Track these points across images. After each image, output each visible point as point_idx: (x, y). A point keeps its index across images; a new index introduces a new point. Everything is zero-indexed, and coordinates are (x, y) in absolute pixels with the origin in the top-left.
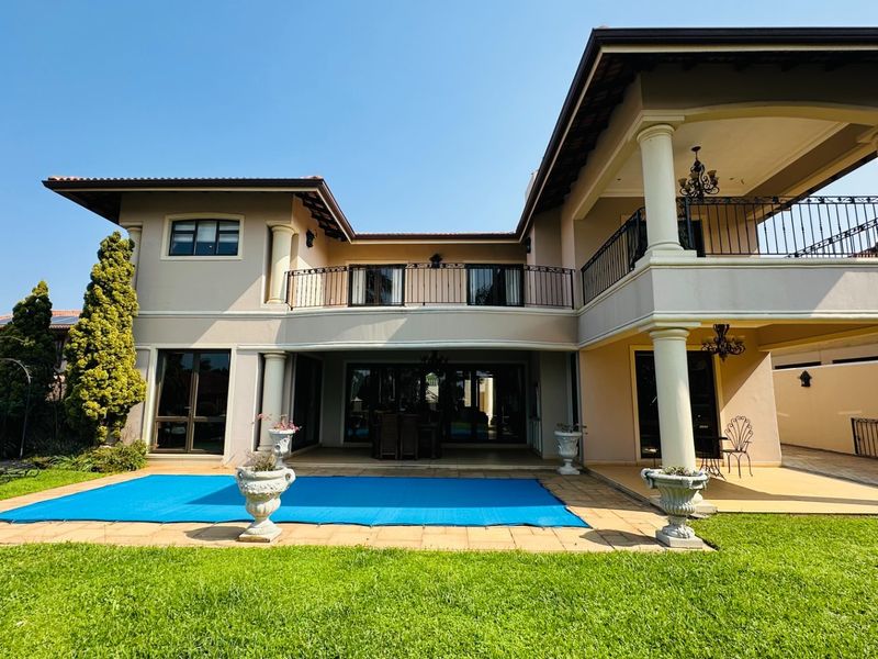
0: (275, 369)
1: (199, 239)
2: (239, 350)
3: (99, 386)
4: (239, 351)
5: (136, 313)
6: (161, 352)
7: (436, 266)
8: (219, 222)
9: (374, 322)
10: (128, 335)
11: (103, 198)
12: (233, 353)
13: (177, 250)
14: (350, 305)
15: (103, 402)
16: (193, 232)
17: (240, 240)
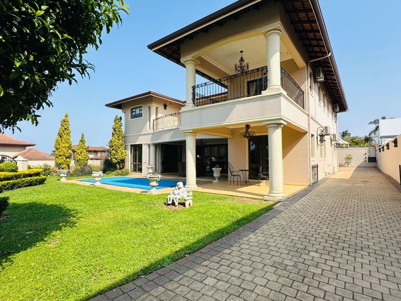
0: (152, 148)
1: (136, 113)
4: (144, 144)
6: (131, 146)
8: (139, 107)
9: (166, 133)
10: (121, 142)
11: (118, 105)
13: (133, 117)
15: (116, 159)
16: (135, 111)
17: (143, 112)
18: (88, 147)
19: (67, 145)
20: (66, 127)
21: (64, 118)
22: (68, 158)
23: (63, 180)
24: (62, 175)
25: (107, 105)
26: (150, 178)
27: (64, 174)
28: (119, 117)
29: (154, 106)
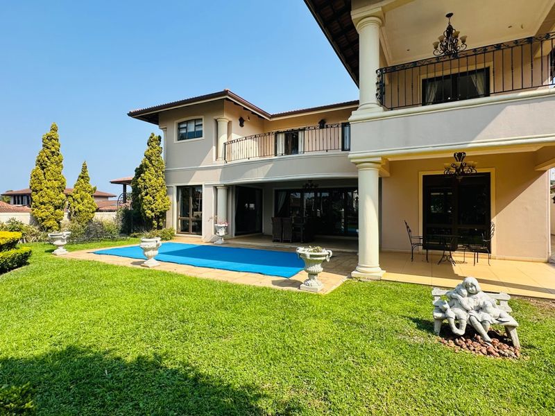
0: (222, 193)
1: (188, 131)
2: (205, 185)
3: (150, 204)
5: (164, 170)
6: (178, 187)
7: (322, 127)
8: (195, 120)
9: (257, 167)
10: (161, 180)
11: (151, 116)
12: (203, 187)
13: (181, 137)
14: (276, 155)
15: (152, 210)
16: (186, 128)
17: (203, 129)
18: (95, 189)
19: (56, 184)
20: (53, 150)
21: (49, 133)
22: (59, 208)
23: (60, 252)
24: (58, 242)
25: (131, 115)
26: (311, 256)
27: (62, 240)
28: (156, 136)
29: (225, 120)
